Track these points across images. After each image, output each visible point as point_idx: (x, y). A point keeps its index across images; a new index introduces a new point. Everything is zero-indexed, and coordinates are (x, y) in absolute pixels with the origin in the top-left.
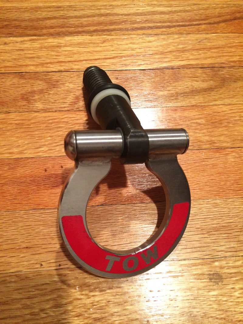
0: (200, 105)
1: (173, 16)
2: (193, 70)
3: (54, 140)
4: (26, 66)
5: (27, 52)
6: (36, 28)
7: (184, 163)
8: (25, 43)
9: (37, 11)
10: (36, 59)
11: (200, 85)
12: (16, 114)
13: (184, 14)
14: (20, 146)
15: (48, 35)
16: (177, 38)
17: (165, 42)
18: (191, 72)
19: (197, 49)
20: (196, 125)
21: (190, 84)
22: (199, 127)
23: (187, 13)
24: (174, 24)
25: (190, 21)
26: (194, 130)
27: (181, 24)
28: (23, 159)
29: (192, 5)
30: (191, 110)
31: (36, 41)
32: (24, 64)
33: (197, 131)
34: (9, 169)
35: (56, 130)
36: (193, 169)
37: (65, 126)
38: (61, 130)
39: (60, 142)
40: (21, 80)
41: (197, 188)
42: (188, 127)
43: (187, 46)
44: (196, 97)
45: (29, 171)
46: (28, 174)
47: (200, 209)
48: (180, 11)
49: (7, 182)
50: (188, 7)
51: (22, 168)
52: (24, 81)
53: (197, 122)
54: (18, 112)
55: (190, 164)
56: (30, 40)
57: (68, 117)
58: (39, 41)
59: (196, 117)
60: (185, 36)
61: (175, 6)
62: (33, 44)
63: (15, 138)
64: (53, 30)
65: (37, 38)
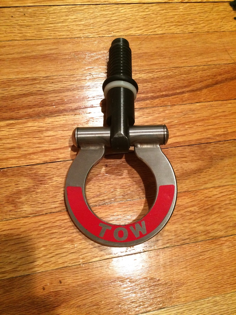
0: (192, 190)
1: (156, 85)
2: (180, 148)
3: (48, 250)
4: (7, 159)
5: (6, 141)
6: (12, 109)
7: (183, 260)
8: (2, 130)
9: (9, 86)
10: (17, 150)
11: (190, 166)
12: (4, 222)
13: (166, 80)
14: (12, 262)
15: (27, 117)
16: (162, 112)
17: (150, 118)
18: (179, 152)
19: (183, 124)
20: (190, 214)
21: (180, 166)
22: (192, 216)
23: (169, 79)
24: (158, 94)
25: (173, 89)
26: (189, 220)
27: (164, 93)
28: (18, 278)
29: (173, 68)
30: (183, 197)
31: (14, 126)
32: (5, 157)
33: (192, 221)
34: (4, 293)
35: (49, 237)
36: (192, 266)
37: (58, 231)
38: (55, 236)
39: (55, 251)
40: (3, 178)
41: (197, 287)
42: (182, 217)
43: (172, 121)
44: (187, 181)
45: (26, 292)
46: (25, 295)
47: (202, 310)
48: (163, 77)
49: (4, 309)
50: (170, 71)
51: (18, 289)
52: (7, 180)
53: (190, 211)
54: (5, 219)
55: (189, 260)
56: (8, 125)
57: (60, 220)
58: (17, 126)
59: (190, 204)
60: (169, 108)
61: (157, 71)
62: (11, 130)
63: (7, 253)
64: (32, 110)
65: (14, 123)
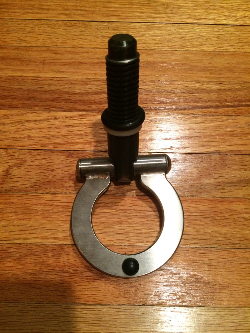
0: (248, 197)
1: (222, 95)
2: (241, 156)
3: (97, 226)
4: (75, 143)
5: (76, 128)
6: (85, 103)
7: (230, 264)
8: (75, 119)
9: (87, 84)
10: (84, 137)
11: (248, 174)
12: (63, 195)
13: (234, 93)
14: (64, 231)
15: (97, 111)
16: (226, 120)
17: (212, 124)
18: (239, 159)
19: (245, 134)
20: (243, 220)
21: (238, 173)
22: (246, 223)
23: (237, 92)
24: (223, 104)
25: (240, 101)
26: (242, 226)
27: (230, 104)
28: (67, 246)
29: (242, 83)
30: (238, 203)
31: (85, 117)
32: (73, 141)
33: (245, 227)
34: (53, 256)
35: (101, 215)
36: (240, 271)
37: (109, 212)
38: (106, 216)
39: (103, 229)
40: (69, 159)
41: (242, 294)
42: (235, 221)
43: (235, 130)
44: (244, 188)
45: (72, 260)
46: (71, 262)
47: (245, 318)
48: (229, 90)
49: (50, 271)
50: (238, 85)
51: (65, 256)
52: (72, 160)
53: (244, 217)
54: (65, 193)
55: (237, 265)
56: (80, 116)
57: (113, 202)
58: (88, 117)
59: (244, 211)
60: (233, 117)
61: (225, 83)
62: (82, 120)
63: (61, 222)
64: (102, 106)
65: (86, 114)
